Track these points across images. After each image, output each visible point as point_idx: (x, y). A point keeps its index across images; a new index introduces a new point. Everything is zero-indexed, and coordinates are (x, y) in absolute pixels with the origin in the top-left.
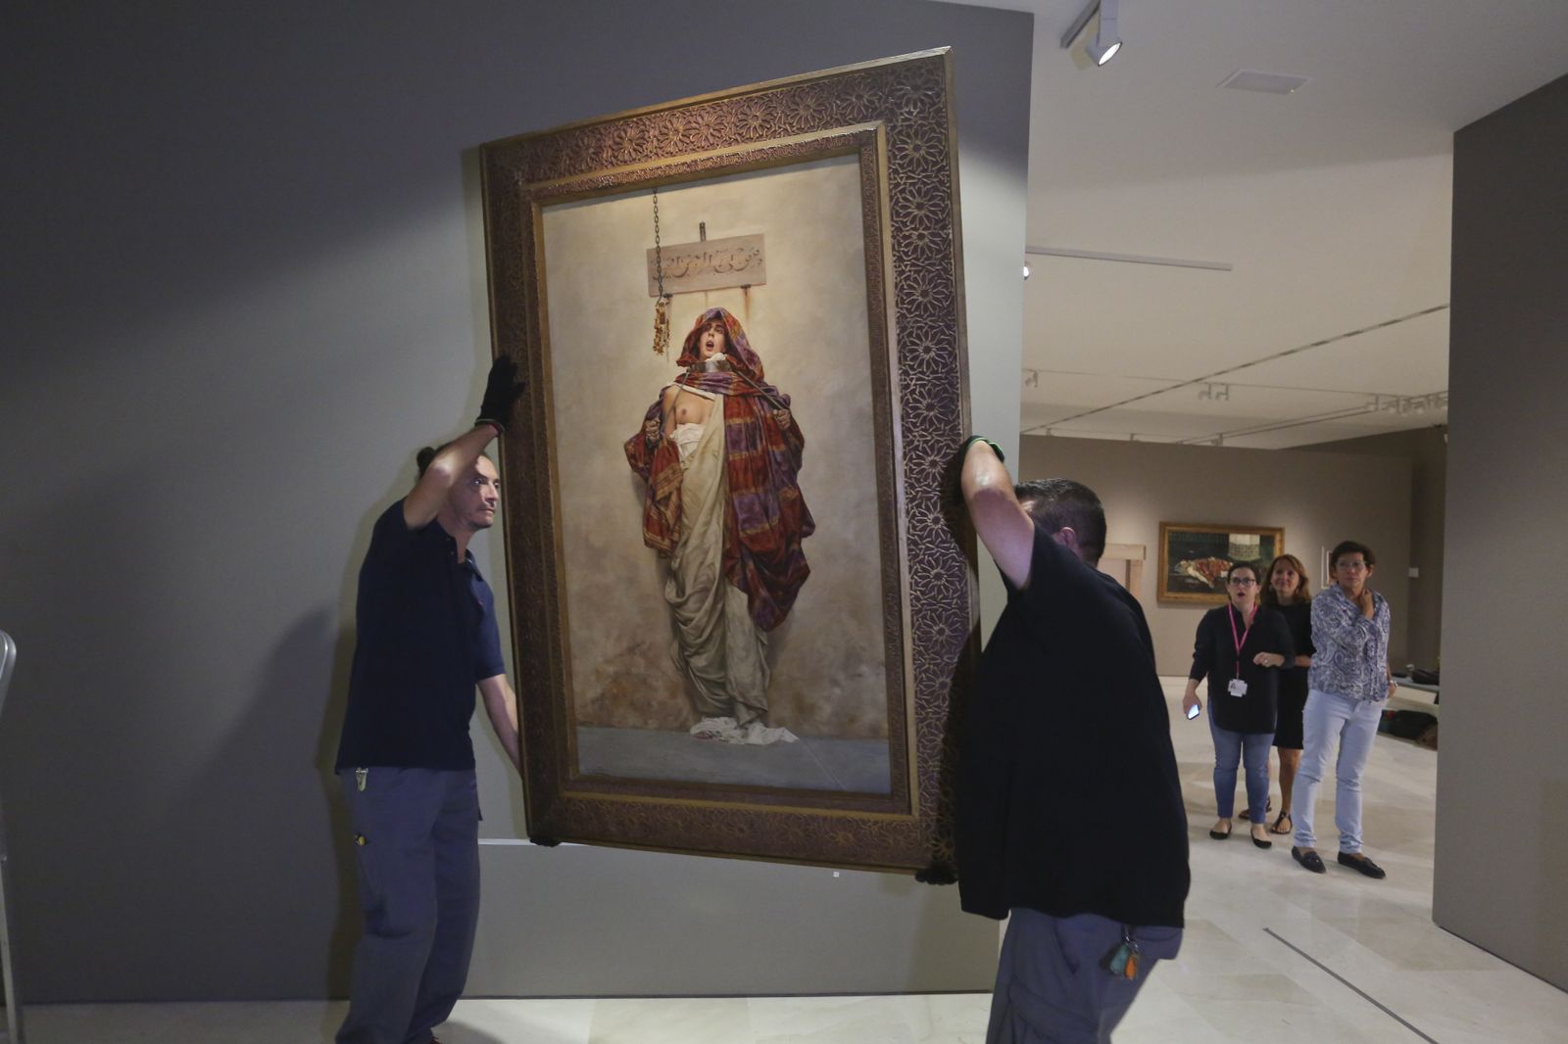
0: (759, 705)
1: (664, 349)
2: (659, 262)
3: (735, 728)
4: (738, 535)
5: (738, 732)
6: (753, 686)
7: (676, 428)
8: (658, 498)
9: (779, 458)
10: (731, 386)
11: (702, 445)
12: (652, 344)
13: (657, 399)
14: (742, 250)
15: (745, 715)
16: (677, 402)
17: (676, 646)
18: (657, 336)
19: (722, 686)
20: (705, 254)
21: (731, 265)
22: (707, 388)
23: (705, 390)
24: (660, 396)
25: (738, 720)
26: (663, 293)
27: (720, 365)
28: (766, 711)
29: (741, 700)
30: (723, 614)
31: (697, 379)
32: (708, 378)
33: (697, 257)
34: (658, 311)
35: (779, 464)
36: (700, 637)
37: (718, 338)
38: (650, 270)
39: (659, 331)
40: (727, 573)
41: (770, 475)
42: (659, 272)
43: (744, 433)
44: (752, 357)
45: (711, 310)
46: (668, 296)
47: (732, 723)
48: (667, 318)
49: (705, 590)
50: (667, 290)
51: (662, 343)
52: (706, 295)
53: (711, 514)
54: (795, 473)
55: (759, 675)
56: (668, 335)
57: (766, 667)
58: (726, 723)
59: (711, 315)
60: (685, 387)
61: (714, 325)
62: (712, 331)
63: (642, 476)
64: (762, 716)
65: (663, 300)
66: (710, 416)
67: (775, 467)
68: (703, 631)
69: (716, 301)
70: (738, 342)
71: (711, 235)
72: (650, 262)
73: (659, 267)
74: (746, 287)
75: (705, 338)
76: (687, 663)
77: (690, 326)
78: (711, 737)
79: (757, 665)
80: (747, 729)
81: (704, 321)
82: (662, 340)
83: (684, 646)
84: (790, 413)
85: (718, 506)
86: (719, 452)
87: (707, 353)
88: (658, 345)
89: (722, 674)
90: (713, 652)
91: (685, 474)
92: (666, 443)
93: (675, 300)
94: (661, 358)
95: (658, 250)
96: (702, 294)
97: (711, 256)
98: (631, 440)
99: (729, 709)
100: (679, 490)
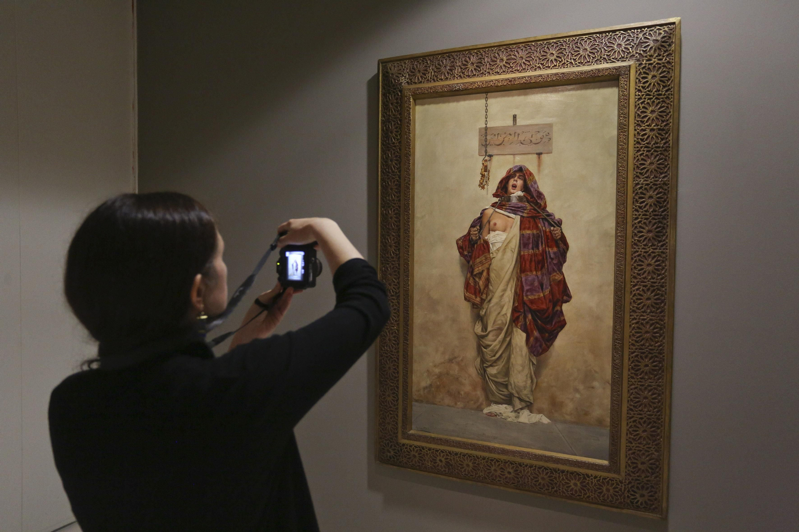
0: (528, 400)
1: (486, 186)
2: (486, 136)
3: (512, 412)
4: (523, 298)
5: (513, 414)
6: (525, 387)
7: (489, 233)
8: (475, 273)
9: (552, 256)
10: (525, 211)
11: (505, 244)
12: (478, 183)
13: (479, 215)
14: (539, 132)
15: (518, 404)
16: (491, 219)
17: (479, 360)
18: (481, 179)
19: (506, 386)
20: (515, 133)
21: (531, 141)
22: (511, 211)
23: (509, 212)
24: (481, 214)
25: (514, 407)
26: (487, 154)
27: (520, 199)
28: (531, 403)
29: (517, 395)
30: (510, 343)
31: (504, 205)
32: (511, 205)
33: (510, 135)
34: (483, 164)
35: (552, 259)
36: (494, 356)
37: (520, 183)
38: (480, 140)
39: (483, 176)
40: (514, 320)
41: (546, 264)
42: (486, 141)
43: (531, 239)
44: (540, 195)
45: (517, 166)
46: (490, 156)
47: (510, 408)
48: (488, 168)
49: (500, 329)
50: (490, 152)
51: (484, 183)
52: (514, 157)
53: (507, 285)
54: (562, 265)
55: (529, 382)
56: (489, 179)
57: (534, 376)
58: (506, 408)
59: (516, 169)
60: (497, 210)
61: (518, 175)
62: (516, 178)
63: (465, 259)
64: (529, 406)
65: (487, 158)
66: (511, 227)
67: (549, 260)
68: (497, 352)
69: (519, 161)
70: (532, 186)
71: (520, 122)
72: (481, 135)
73: (486, 138)
74: (539, 154)
75: (512, 182)
76: (485, 371)
77: (502, 174)
78: (496, 416)
79: (529, 376)
80: (519, 413)
81: (511, 172)
82: (485, 181)
83: (483, 361)
84: (561, 229)
85: (512, 280)
86: (515, 249)
87: (512, 191)
88: (482, 184)
89: (507, 379)
90: (501, 366)
91: (492, 261)
92: (482, 241)
93: (495, 158)
94: (483, 192)
95: (486, 128)
96: (512, 156)
97: (519, 134)
98: (461, 238)
99: (508, 400)
100: (488, 269)
